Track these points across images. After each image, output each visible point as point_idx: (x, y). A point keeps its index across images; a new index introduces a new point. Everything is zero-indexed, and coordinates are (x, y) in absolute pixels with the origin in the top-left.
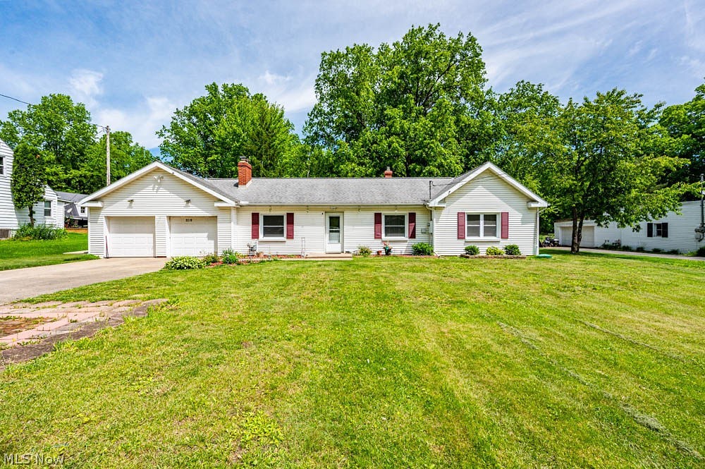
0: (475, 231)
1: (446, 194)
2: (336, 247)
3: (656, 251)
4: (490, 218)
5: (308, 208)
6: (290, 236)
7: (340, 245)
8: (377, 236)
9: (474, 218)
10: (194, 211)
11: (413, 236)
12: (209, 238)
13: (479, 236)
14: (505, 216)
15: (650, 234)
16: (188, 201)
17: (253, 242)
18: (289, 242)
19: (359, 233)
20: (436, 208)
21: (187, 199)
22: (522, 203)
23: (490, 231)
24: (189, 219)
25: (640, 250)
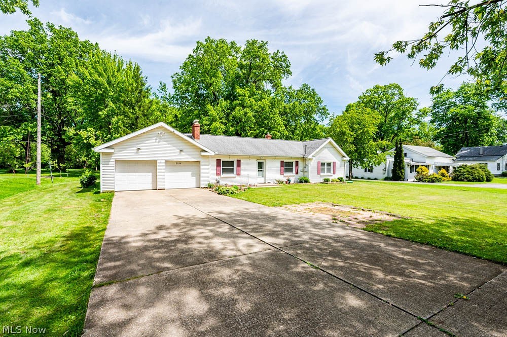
0: (323, 170)
1: (315, 152)
2: (262, 180)
3: (369, 179)
4: (329, 164)
5: (250, 157)
6: (238, 174)
7: (263, 178)
8: (282, 174)
9: (323, 164)
10: (184, 157)
11: (297, 173)
12: (192, 175)
13: (324, 173)
14: (334, 163)
15: (366, 171)
16: (181, 151)
17: (218, 178)
18: (238, 177)
19: (273, 172)
20: (310, 159)
21: (181, 149)
22: (340, 157)
23: (329, 171)
24: (179, 163)
25: (362, 178)
